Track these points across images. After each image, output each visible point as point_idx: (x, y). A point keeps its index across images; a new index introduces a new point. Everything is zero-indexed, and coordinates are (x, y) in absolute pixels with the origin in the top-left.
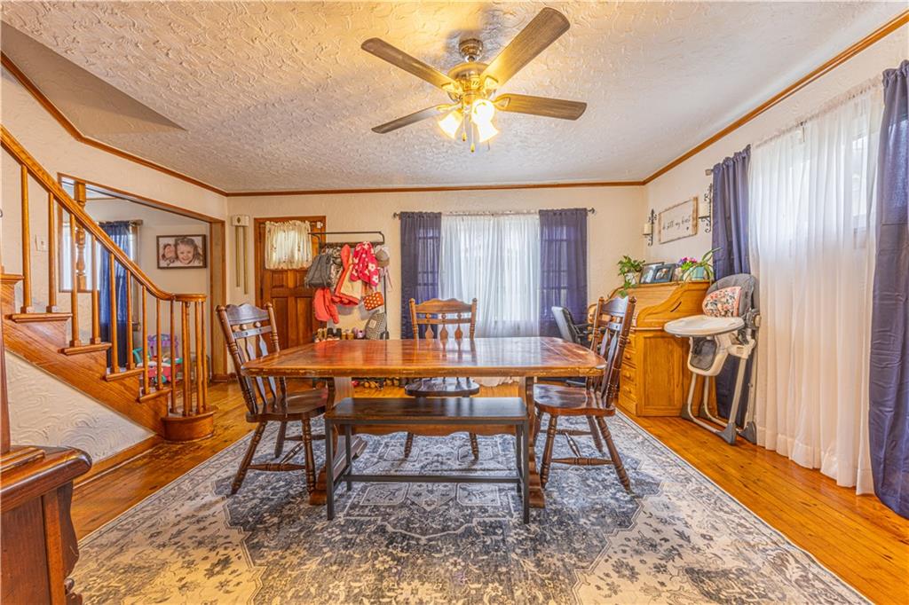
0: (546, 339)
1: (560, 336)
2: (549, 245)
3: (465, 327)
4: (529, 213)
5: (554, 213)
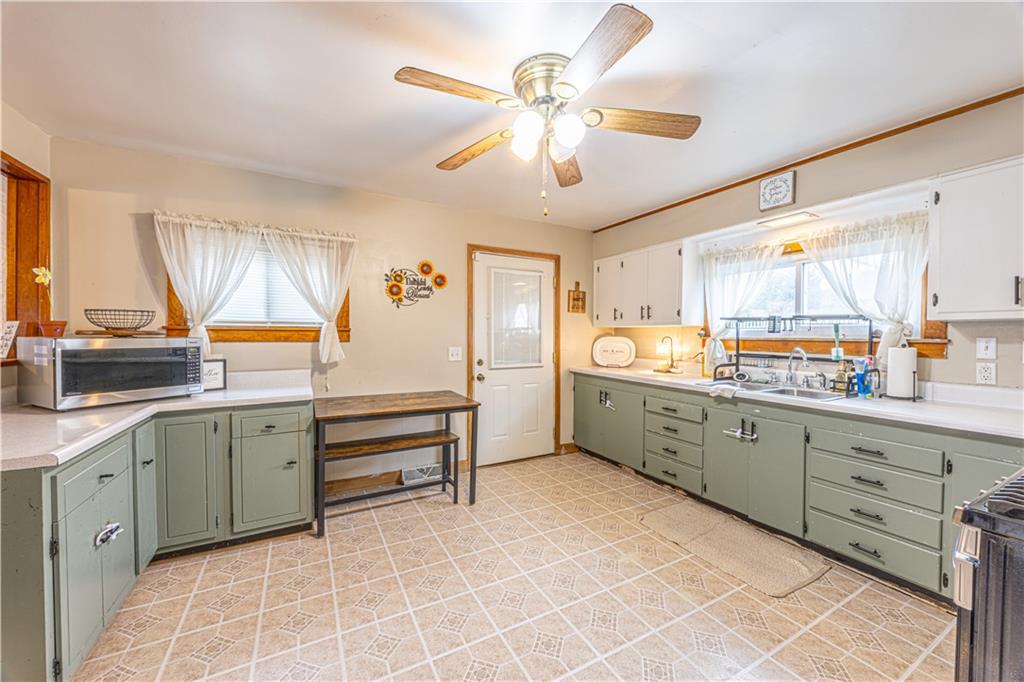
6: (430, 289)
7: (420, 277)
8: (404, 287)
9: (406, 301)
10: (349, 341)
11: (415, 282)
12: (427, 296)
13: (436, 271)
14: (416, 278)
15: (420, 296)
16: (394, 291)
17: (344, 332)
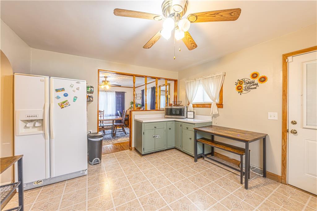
0: (116, 117)
1: (119, 116)
2: (117, 98)
3: (102, 115)
4: (113, 92)
5: (118, 92)
6: (257, 84)
7: (252, 80)
8: (244, 86)
9: (244, 92)
10: (223, 108)
11: (249, 83)
12: (255, 88)
13: (260, 75)
14: (249, 81)
15: (251, 89)
16: (239, 89)
17: (220, 105)
